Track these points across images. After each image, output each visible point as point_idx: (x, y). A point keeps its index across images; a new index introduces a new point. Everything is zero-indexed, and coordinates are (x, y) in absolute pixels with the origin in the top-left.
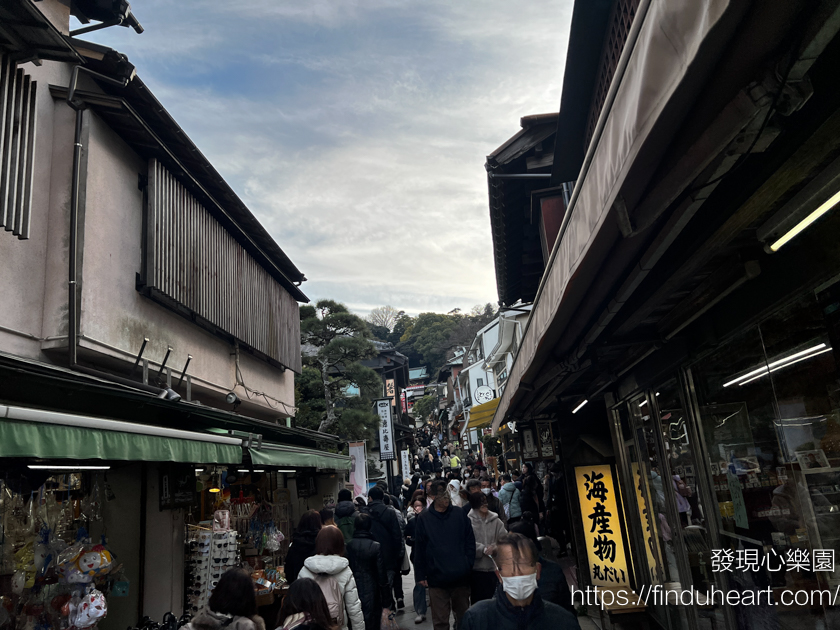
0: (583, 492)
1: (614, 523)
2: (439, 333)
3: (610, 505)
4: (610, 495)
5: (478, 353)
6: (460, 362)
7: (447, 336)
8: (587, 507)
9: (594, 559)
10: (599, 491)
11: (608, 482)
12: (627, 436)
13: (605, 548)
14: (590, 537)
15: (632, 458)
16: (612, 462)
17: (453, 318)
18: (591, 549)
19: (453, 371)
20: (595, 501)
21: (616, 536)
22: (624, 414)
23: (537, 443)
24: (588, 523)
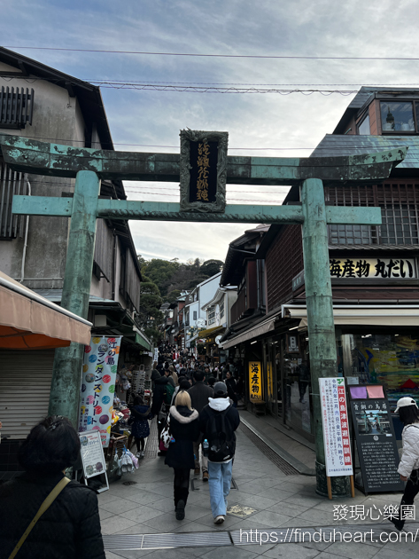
0: (250, 370)
1: (259, 381)
2: (164, 273)
3: (259, 375)
4: (259, 372)
5: (196, 296)
6: (183, 299)
7: (170, 277)
8: (251, 375)
9: (251, 392)
10: (256, 370)
11: (259, 368)
12: (267, 353)
13: (255, 388)
14: (251, 385)
15: (267, 360)
16: (261, 361)
17: (174, 265)
18: (251, 389)
19: (179, 304)
20: (254, 373)
21: (259, 385)
22: (267, 346)
23: (240, 353)
24: (251, 380)
